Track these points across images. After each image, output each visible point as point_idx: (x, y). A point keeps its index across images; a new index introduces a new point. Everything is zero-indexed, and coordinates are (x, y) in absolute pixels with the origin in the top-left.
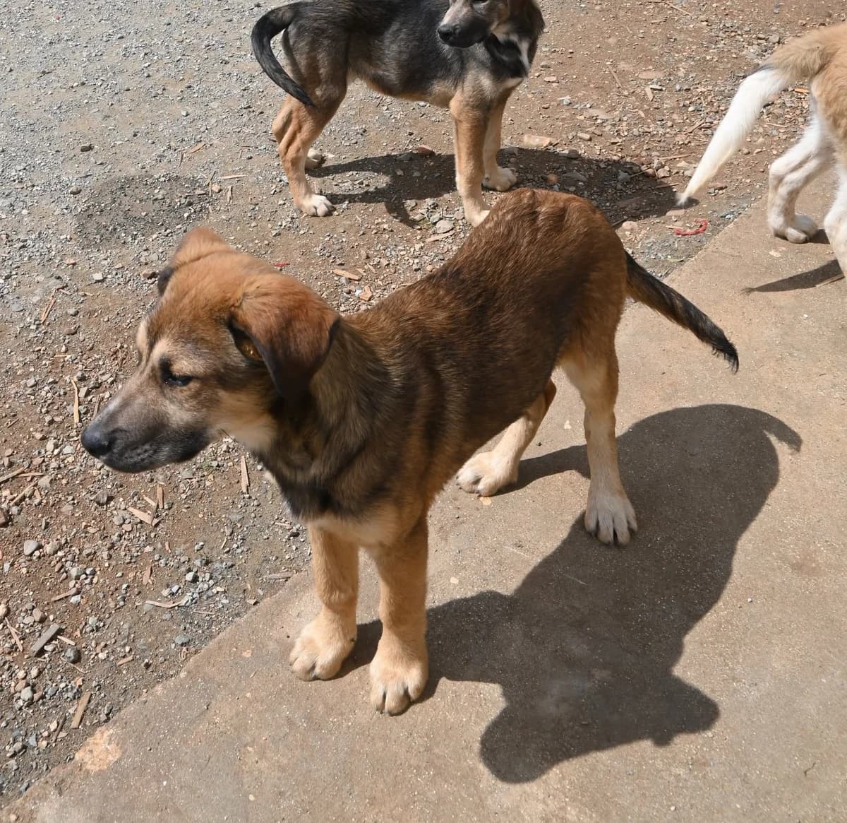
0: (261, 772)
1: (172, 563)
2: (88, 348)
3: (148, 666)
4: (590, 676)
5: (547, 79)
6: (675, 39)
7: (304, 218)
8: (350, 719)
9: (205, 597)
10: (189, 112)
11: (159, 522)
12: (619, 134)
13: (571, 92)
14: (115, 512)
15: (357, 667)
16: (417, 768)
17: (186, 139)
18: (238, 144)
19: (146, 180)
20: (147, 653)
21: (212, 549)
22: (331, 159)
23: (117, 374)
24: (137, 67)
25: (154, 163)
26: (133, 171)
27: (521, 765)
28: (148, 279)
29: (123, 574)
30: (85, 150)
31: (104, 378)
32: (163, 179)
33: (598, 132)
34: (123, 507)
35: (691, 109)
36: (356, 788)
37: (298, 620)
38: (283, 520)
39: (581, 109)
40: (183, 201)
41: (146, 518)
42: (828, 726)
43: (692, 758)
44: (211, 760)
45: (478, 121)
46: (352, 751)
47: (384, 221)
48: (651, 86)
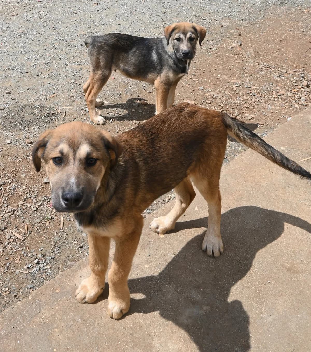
0: (60, 340)
1: (29, 256)
2: (2, 169)
3: (15, 296)
4: (202, 308)
5: (194, 80)
6: (245, 69)
7: (94, 125)
8: (99, 320)
9: (42, 270)
10: (51, 82)
11: (25, 239)
12: (222, 102)
13: (203, 85)
14: (7, 234)
15: (104, 300)
16: (127, 342)
17: (49, 92)
18: (69, 95)
19: (31, 107)
20: (15, 291)
21: (46, 251)
22: (106, 103)
23: (13, 180)
24: (31, 64)
25: (35, 100)
26: (26, 103)
27: (170, 343)
28: (29, 144)
29: (8, 259)
30: (8, 93)
31: (7, 181)
32: (38, 107)
33: (213, 101)
34: (10, 232)
35: (251, 94)
36: (100, 349)
37: (80, 278)
38: (77, 241)
39: (207, 92)
40: (46, 115)
41: (20, 237)
42: (300, 334)
43: (243, 345)
44: (39, 333)
45: (166, 90)
46: (99, 333)
47: (126, 128)
48: (236, 85)
